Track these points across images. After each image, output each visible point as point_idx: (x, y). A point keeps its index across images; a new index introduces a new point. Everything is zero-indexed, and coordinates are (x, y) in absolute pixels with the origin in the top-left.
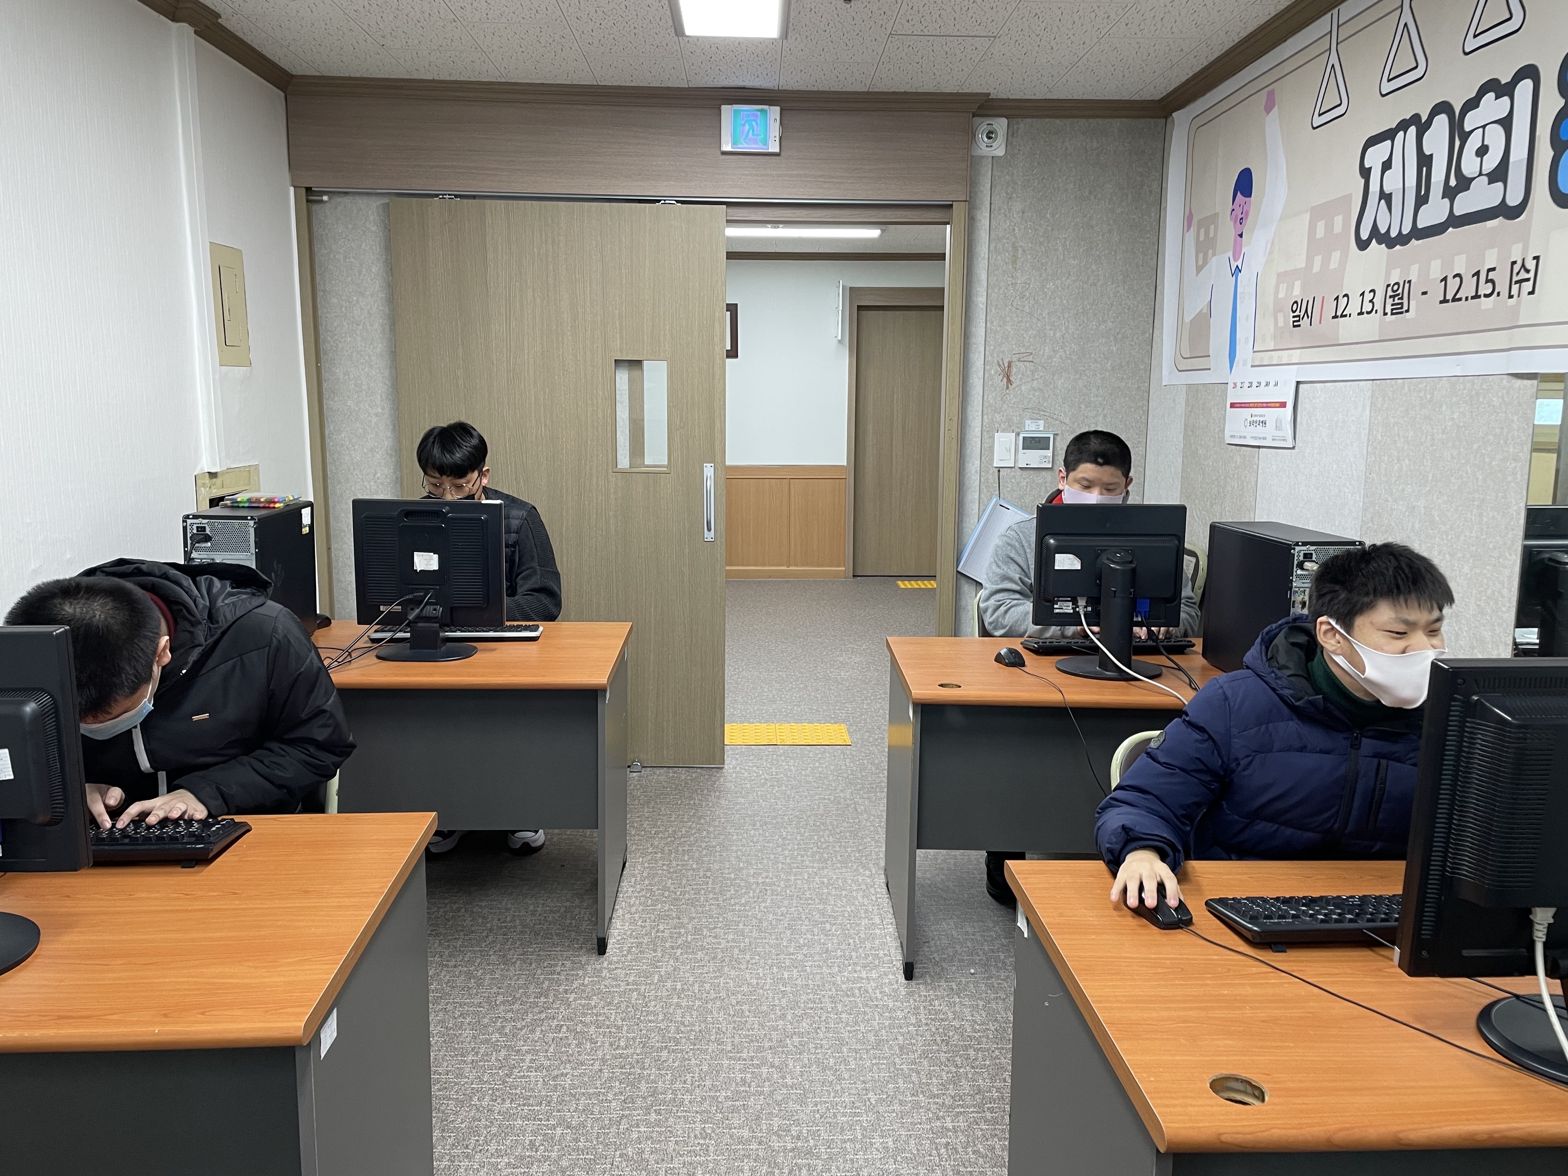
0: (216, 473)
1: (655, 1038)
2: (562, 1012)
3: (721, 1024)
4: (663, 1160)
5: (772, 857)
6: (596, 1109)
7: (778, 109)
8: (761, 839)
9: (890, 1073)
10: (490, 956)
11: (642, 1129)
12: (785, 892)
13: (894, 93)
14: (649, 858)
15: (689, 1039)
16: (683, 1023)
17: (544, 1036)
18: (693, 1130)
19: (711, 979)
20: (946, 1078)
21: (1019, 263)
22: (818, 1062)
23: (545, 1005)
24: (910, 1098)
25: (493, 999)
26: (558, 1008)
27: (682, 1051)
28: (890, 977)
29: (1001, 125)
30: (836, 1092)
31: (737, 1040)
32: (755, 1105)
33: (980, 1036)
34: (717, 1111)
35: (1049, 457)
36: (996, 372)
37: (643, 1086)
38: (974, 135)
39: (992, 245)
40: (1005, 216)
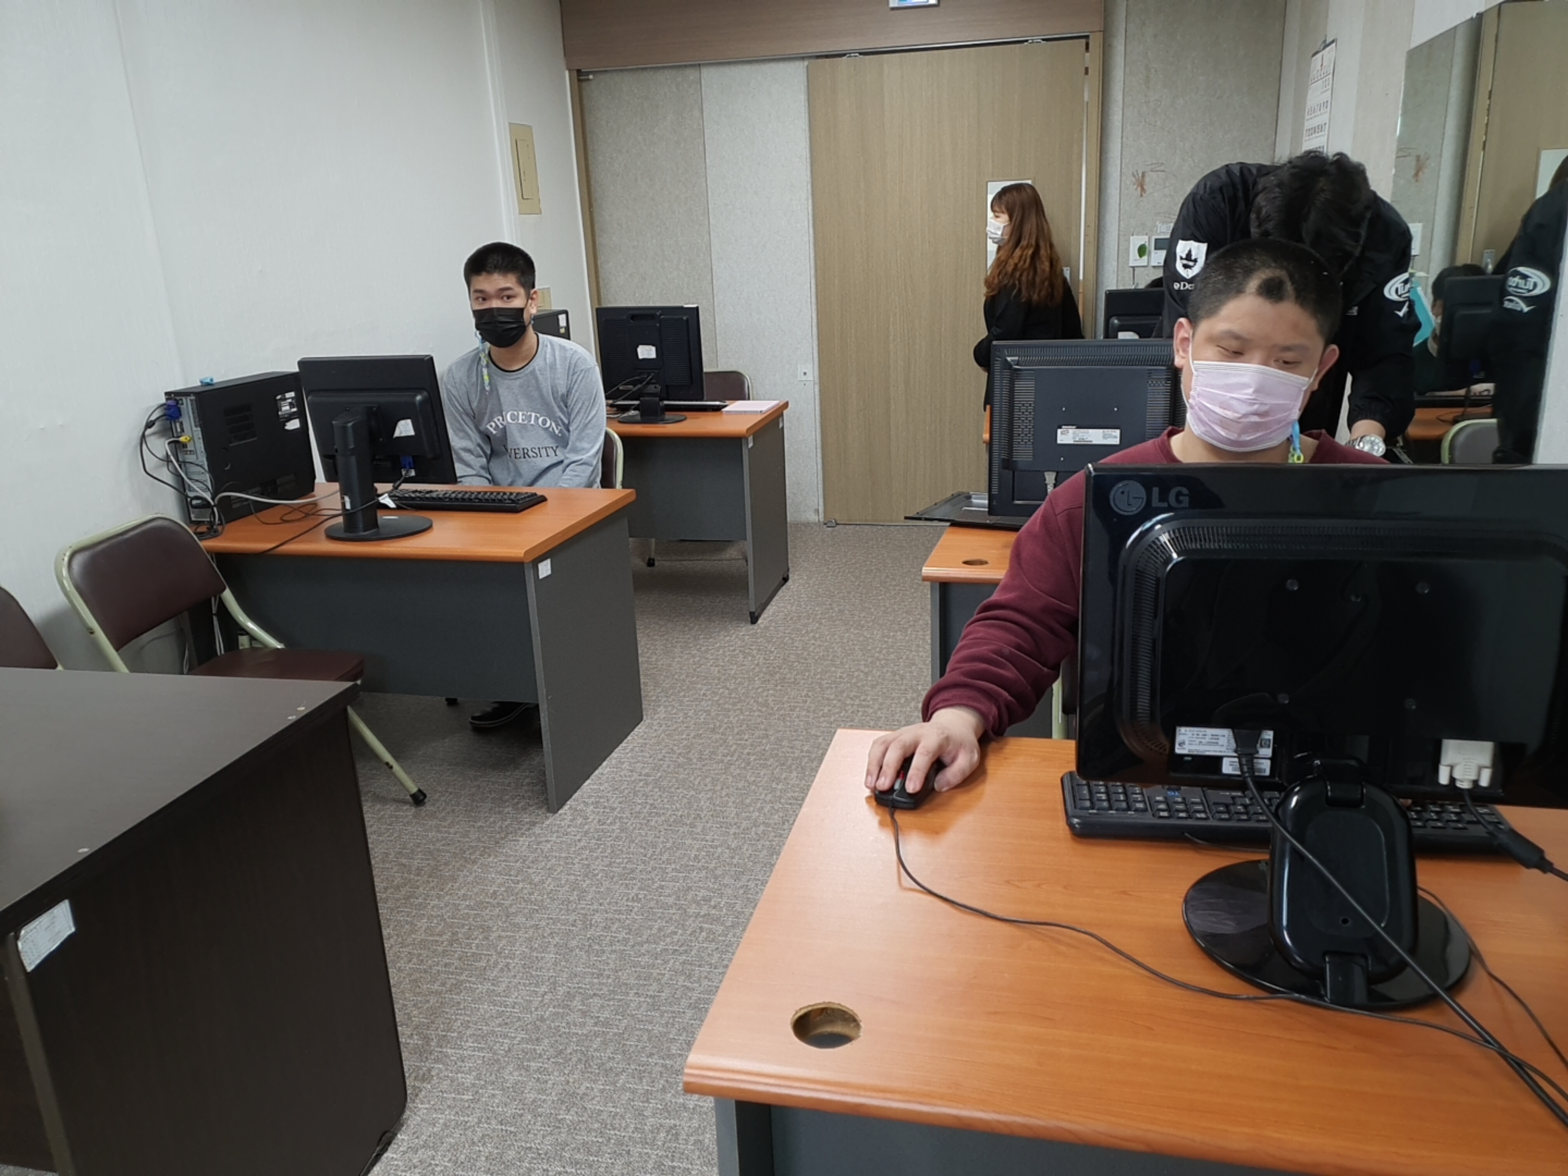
2: (738, 644)
3: (837, 653)
5: (912, 576)
8: (909, 566)
10: (701, 618)
12: (913, 594)
14: (823, 574)
17: (724, 653)
21: (1151, 83)
23: (729, 641)
25: (697, 637)
26: (736, 642)
36: (1131, 182)
39: (1128, 69)
40: (1139, 41)
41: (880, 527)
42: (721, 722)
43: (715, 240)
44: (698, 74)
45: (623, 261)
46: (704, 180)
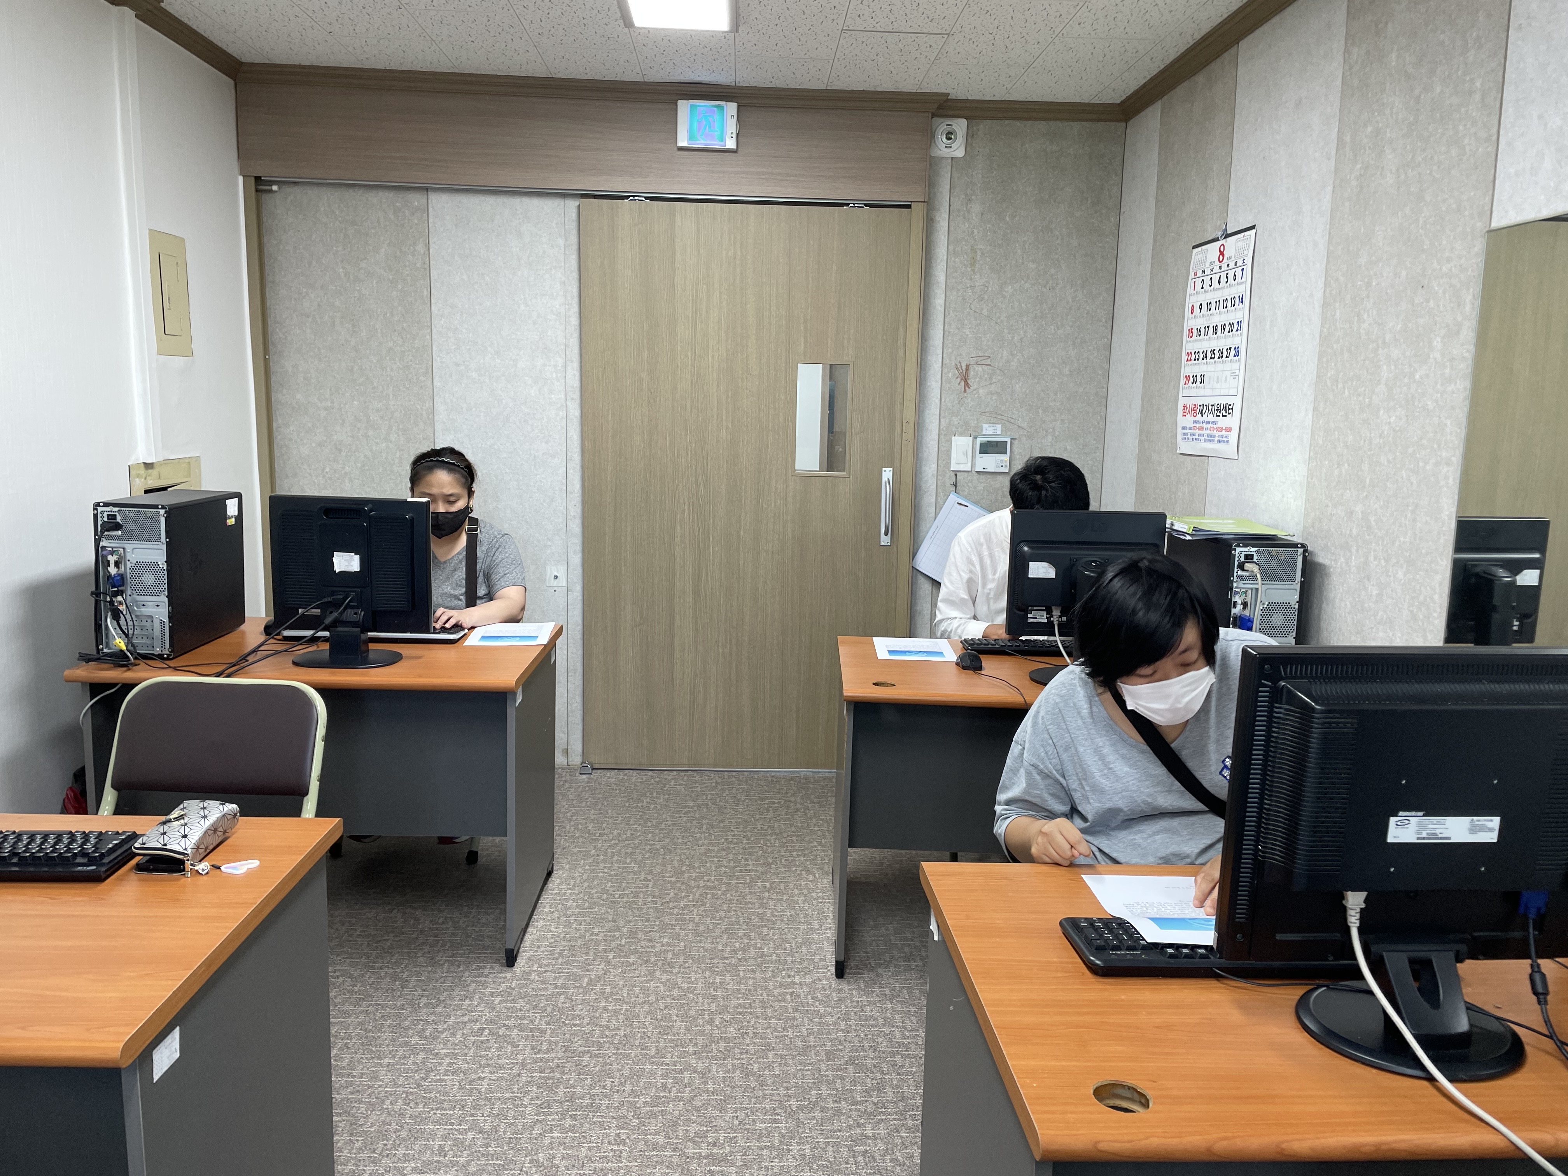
0: (152, 464)
1: (578, 1044)
2: (485, 1015)
3: (647, 1029)
4: (574, 1166)
5: (716, 860)
6: (511, 1114)
7: (734, 106)
8: (706, 842)
9: (814, 1079)
10: (418, 957)
12: (726, 895)
13: (852, 91)
14: (591, 860)
15: (612, 1043)
16: (608, 1027)
17: (465, 1039)
18: (607, 1135)
19: (642, 983)
20: (870, 1085)
22: (742, 1068)
23: (469, 1008)
24: (832, 1105)
25: (417, 1002)
26: (482, 1011)
27: (604, 1056)
28: (824, 982)
29: (960, 126)
30: (757, 1098)
31: (662, 1044)
32: (673, 1110)
33: (909, 1043)
34: (633, 1117)
35: (1006, 462)
36: (954, 375)
37: (561, 1090)
38: (933, 136)
39: (951, 248)
40: (964, 218)
41: (650, 773)
43: (440, 408)
44: (425, 201)
45: (310, 425)
46: (429, 331)
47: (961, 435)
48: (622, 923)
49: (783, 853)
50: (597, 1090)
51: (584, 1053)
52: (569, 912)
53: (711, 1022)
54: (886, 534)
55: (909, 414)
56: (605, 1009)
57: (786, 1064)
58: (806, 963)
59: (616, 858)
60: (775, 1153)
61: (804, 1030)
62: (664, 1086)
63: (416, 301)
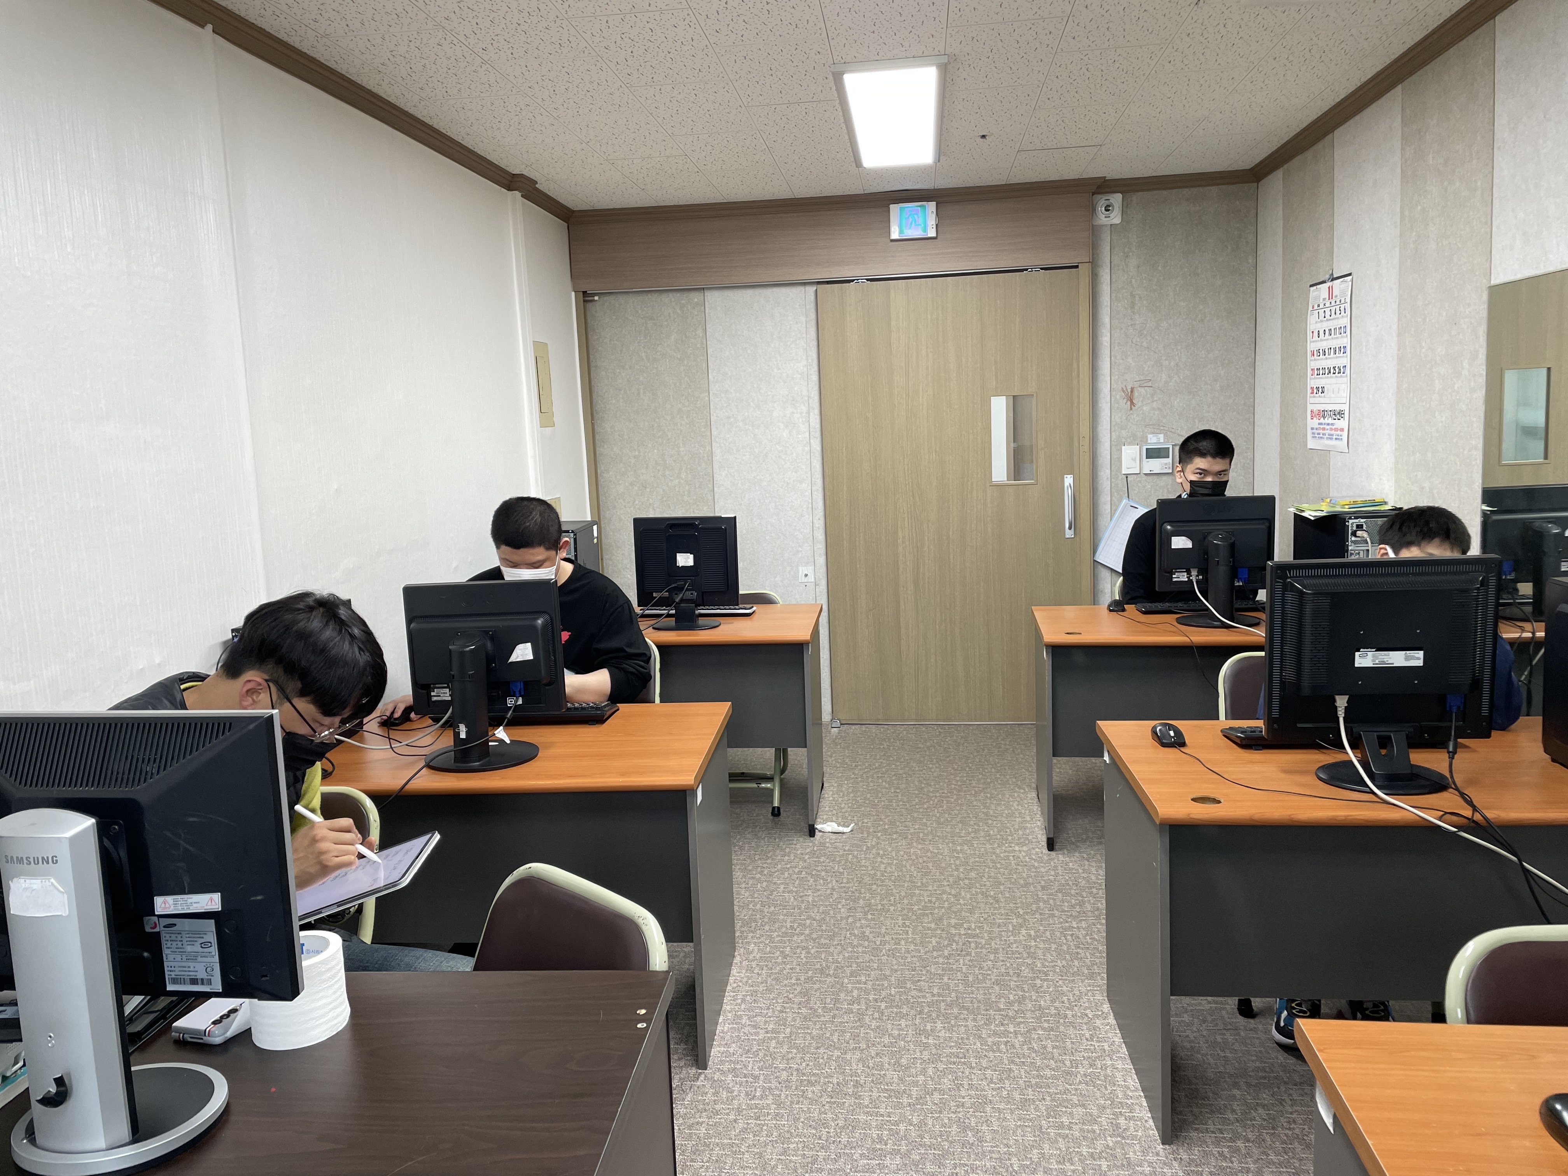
1: (867, 879)
3: (913, 873)
6: (832, 912)
7: (933, 204)
8: (938, 770)
11: (863, 922)
13: (1027, 183)
15: (891, 880)
16: (885, 872)
17: (790, 876)
21: (1136, 308)
22: (982, 893)
24: (1048, 912)
26: (798, 862)
27: (885, 886)
28: (1037, 850)
29: (1116, 199)
30: (995, 908)
31: (924, 881)
32: (939, 912)
34: (912, 915)
36: (1121, 396)
37: (861, 902)
38: (1094, 210)
39: (1114, 295)
40: (1124, 271)
41: (886, 726)
42: (826, 960)
43: (717, 450)
44: (702, 297)
45: (623, 470)
46: (707, 394)
47: (1129, 444)
48: (883, 817)
49: (998, 776)
50: (885, 902)
51: (872, 884)
52: (843, 810)
53: (957, 870)
54: (1070, 528)
55: (1085, 430)
56: (881, 862)
57: (1013, 892)
58: (1022, 840)
59: (870, 779)
60: (1010, 934)
61: (1025, 875)
62: (930, 901)
63: (697, 371)
